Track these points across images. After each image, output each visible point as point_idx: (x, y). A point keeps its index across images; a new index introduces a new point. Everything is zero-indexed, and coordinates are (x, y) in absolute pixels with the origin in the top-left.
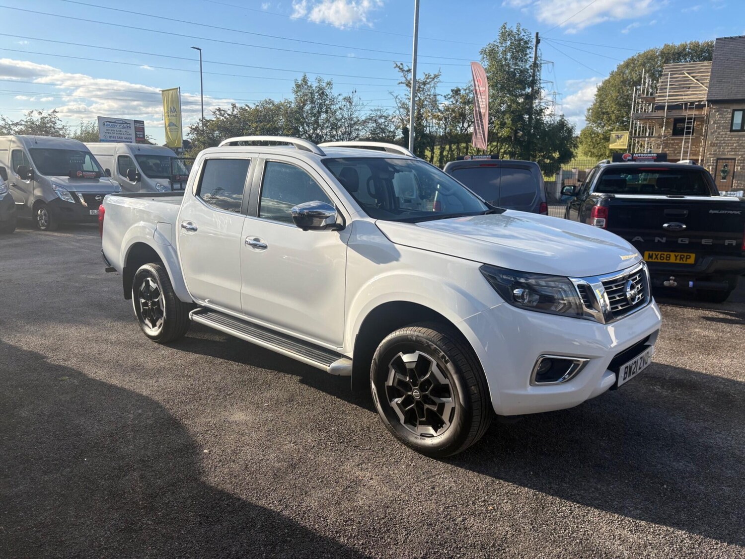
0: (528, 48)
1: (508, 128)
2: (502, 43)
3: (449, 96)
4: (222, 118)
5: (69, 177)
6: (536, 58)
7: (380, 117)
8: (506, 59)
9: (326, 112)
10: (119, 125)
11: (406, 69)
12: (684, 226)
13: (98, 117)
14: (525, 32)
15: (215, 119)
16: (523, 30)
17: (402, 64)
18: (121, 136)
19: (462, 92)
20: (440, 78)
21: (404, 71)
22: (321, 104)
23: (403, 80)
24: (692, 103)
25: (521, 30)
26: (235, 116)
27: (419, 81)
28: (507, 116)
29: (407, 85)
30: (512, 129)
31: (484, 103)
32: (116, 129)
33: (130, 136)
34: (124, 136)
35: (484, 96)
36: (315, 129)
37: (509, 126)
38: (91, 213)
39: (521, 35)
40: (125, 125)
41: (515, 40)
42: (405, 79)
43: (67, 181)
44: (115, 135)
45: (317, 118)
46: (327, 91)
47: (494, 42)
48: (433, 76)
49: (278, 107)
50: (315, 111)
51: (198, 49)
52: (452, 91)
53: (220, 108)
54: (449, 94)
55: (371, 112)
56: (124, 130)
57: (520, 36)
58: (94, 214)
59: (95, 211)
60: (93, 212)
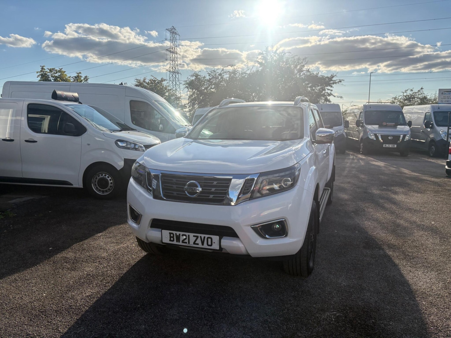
13: (439, 89)
43: (377, 128)
58: (386, 147)
59: (387, 145)
60: (385, 146)
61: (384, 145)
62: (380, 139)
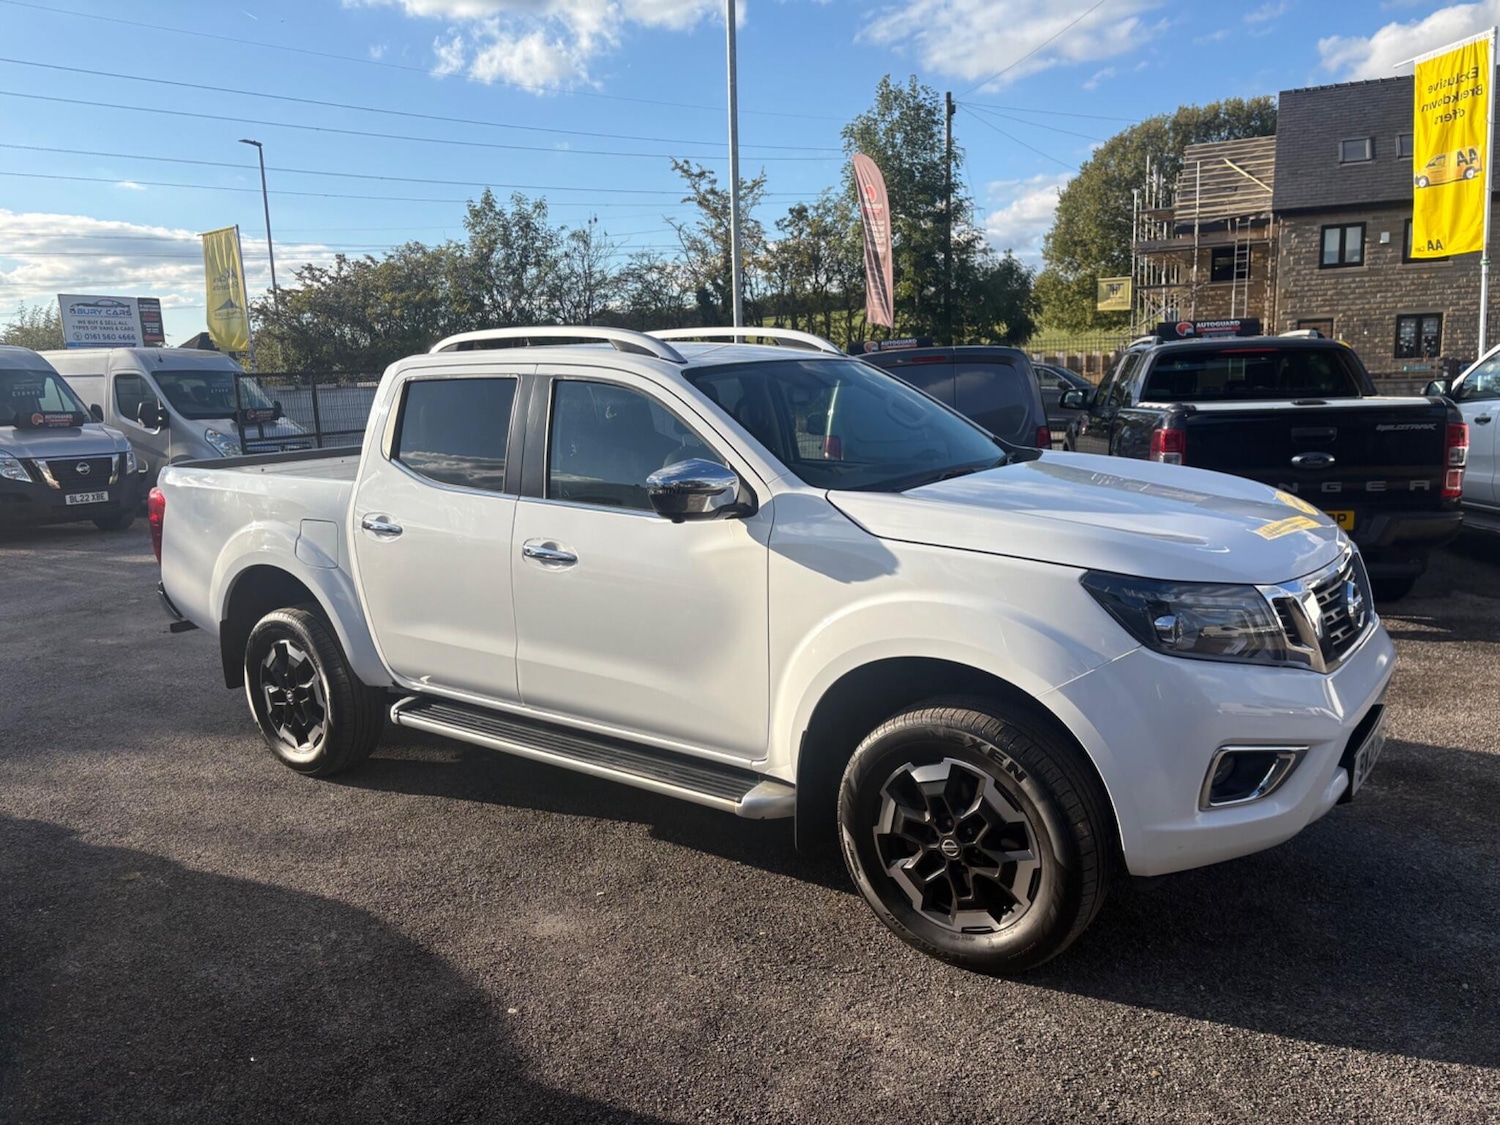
0: (936, 123)
1: (908, 280)
2: (884, 115)
3: (786, 223)
4: (316, 285)
5: (13, 428)
6: (950, 142)
7: (650, 269)
8: (894, 146)
9: (538, 264)
10: (104, 310)
11: (696, 170)
12: (1332, 459)
13: (59, 296)
14: (927, 93)
15: (302, 289)
16: (922, 87)
17: (687, 162)
18: (110, 332)
19: (811, 213)
20: (765, 187)
21: (692, 175)
22: (525, 248)
23: (692, 193)
24: (1244, 218)
25: (918, 88)
26: (345, 280)
27: (724, 193)
28: (905, 256)
29: (700, 203)
30: (914, 282)
31: (883, 235)
32: (99, 320)
33: (131, 333)
34: (117, 333)
35: (882, 220)
36: (515, 300)
37: (910, 276)
38: (68, 502)
39: (921, 98)
40: (118, 309)
41: (909, 107)
42: (694, 191)
43: (11, 437)
44: (101, 332)
45: (520, 278)
46: (537, 222)
47: (869, 112)
48: (749, 183)
49: (436, 258)
50: (514, 263)
51: (254, 143)
52: (791, 211)
53: (310, 265)
54: (785, 219)
55: (630, 260)
56: (117, 320)
57: (917, 100)
58: (75, 503)
59: (78, 497)
60: (72, 500)
61: (67, 497)
62: (48, 476)
